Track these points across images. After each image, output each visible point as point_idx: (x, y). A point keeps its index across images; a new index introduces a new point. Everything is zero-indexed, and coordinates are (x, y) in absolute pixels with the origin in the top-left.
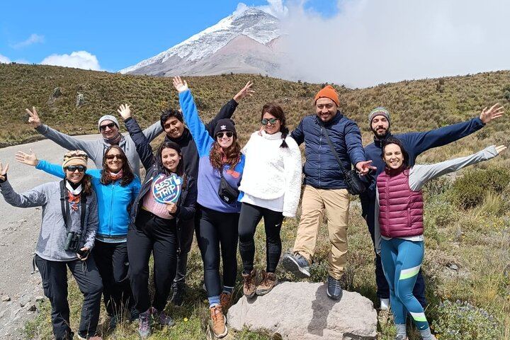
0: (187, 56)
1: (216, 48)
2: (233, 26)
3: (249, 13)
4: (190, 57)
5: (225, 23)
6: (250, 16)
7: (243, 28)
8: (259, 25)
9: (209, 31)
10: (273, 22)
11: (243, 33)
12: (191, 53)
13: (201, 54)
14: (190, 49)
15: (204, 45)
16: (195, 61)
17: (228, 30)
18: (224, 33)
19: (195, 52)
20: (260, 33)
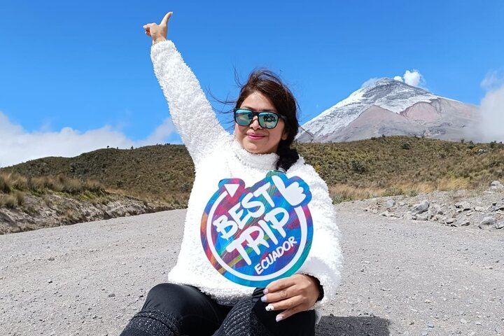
0: (319, 131)
1: (348, 121)
2: (365, 98)
3: (381, 84)
4: (322, 132)
5: (357, 96)
6: (382, 86)
7: (375, 99)
8: (392, 94)
9: (339, 105)
10: (407, 91)
11: (376, 104)
12: (323, 128)
13: (333, 128)
14: (321, 124)
15: (336, 119)
16: (327, 136)
17: (360, 103)
18: (356, 106)
19: (326, 127)
20: (394, 103)
